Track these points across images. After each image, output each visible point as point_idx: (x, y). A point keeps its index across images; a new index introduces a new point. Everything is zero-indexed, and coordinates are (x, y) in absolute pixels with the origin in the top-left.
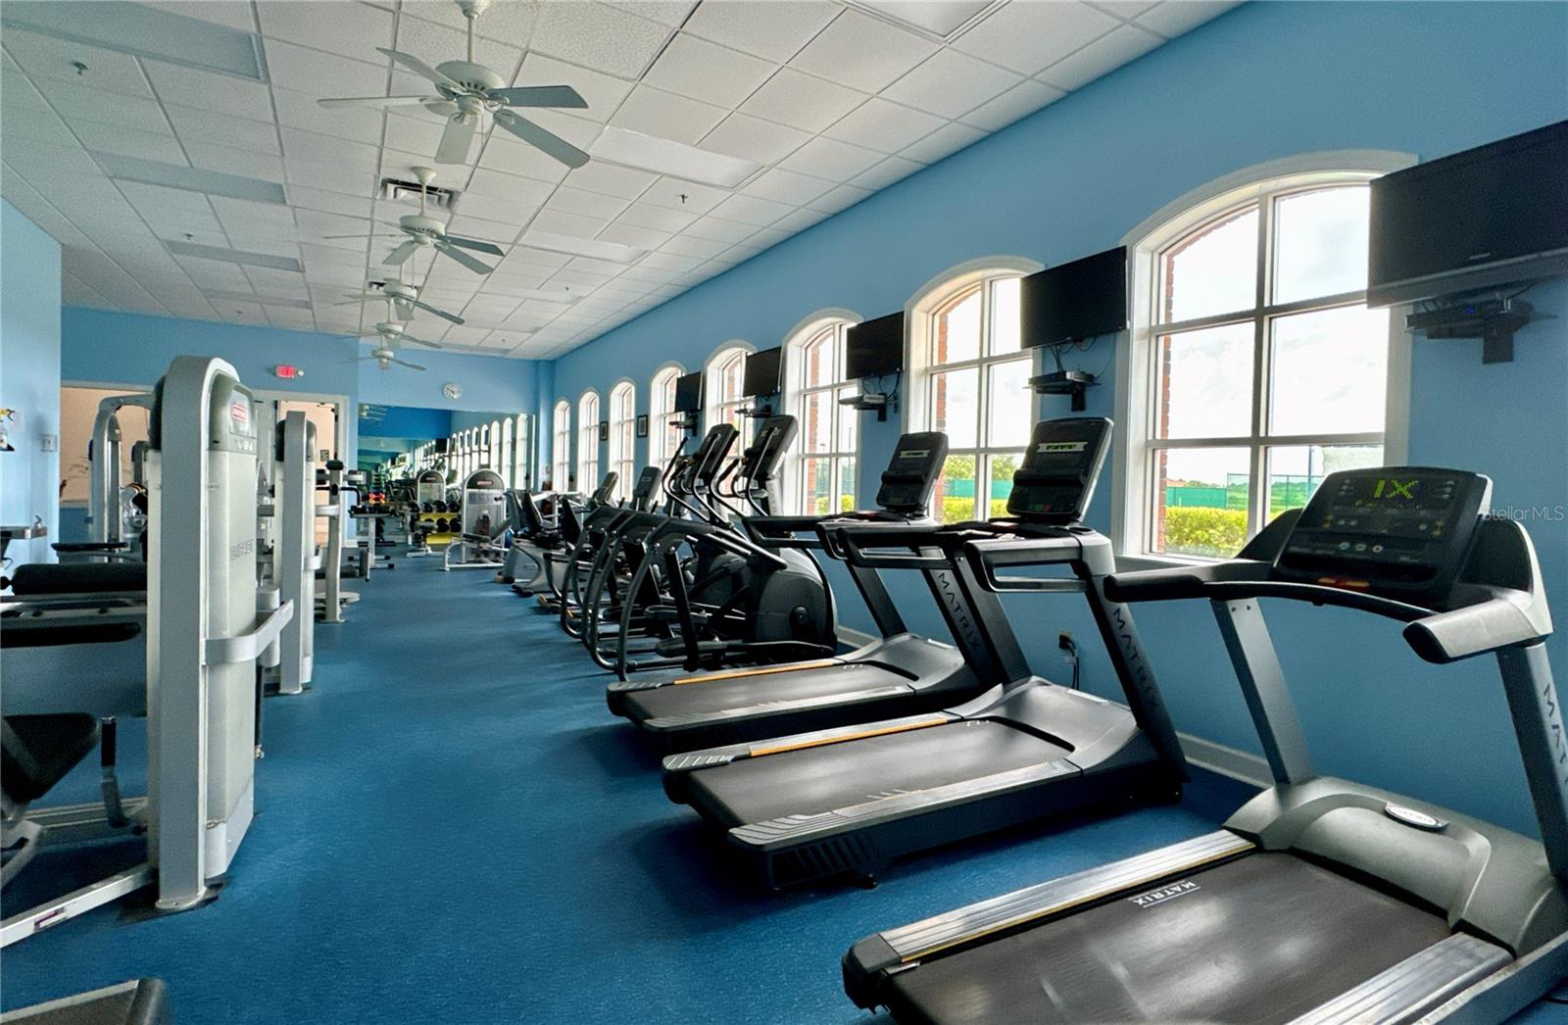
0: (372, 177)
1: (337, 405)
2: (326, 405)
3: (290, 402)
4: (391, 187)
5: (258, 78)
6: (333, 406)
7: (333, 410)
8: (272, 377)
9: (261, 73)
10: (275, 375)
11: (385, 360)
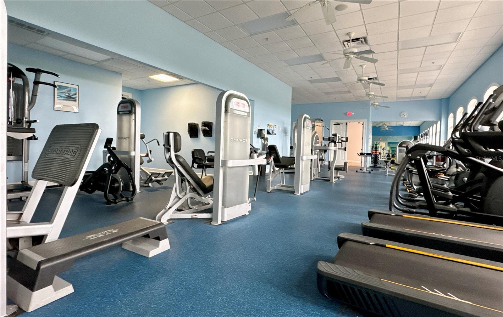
0: (339, 43)
1: (363, 122)
2: (360, 123)
3: (350, 123)
4: (345, 43)
5: (296, 24)
6: (362, 123)
7: (362, 124)
8: (346, 116)
9: (296, 23)
10: (346, 115)
11: (376, 106)
